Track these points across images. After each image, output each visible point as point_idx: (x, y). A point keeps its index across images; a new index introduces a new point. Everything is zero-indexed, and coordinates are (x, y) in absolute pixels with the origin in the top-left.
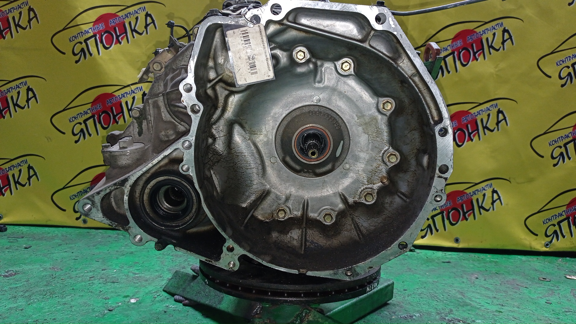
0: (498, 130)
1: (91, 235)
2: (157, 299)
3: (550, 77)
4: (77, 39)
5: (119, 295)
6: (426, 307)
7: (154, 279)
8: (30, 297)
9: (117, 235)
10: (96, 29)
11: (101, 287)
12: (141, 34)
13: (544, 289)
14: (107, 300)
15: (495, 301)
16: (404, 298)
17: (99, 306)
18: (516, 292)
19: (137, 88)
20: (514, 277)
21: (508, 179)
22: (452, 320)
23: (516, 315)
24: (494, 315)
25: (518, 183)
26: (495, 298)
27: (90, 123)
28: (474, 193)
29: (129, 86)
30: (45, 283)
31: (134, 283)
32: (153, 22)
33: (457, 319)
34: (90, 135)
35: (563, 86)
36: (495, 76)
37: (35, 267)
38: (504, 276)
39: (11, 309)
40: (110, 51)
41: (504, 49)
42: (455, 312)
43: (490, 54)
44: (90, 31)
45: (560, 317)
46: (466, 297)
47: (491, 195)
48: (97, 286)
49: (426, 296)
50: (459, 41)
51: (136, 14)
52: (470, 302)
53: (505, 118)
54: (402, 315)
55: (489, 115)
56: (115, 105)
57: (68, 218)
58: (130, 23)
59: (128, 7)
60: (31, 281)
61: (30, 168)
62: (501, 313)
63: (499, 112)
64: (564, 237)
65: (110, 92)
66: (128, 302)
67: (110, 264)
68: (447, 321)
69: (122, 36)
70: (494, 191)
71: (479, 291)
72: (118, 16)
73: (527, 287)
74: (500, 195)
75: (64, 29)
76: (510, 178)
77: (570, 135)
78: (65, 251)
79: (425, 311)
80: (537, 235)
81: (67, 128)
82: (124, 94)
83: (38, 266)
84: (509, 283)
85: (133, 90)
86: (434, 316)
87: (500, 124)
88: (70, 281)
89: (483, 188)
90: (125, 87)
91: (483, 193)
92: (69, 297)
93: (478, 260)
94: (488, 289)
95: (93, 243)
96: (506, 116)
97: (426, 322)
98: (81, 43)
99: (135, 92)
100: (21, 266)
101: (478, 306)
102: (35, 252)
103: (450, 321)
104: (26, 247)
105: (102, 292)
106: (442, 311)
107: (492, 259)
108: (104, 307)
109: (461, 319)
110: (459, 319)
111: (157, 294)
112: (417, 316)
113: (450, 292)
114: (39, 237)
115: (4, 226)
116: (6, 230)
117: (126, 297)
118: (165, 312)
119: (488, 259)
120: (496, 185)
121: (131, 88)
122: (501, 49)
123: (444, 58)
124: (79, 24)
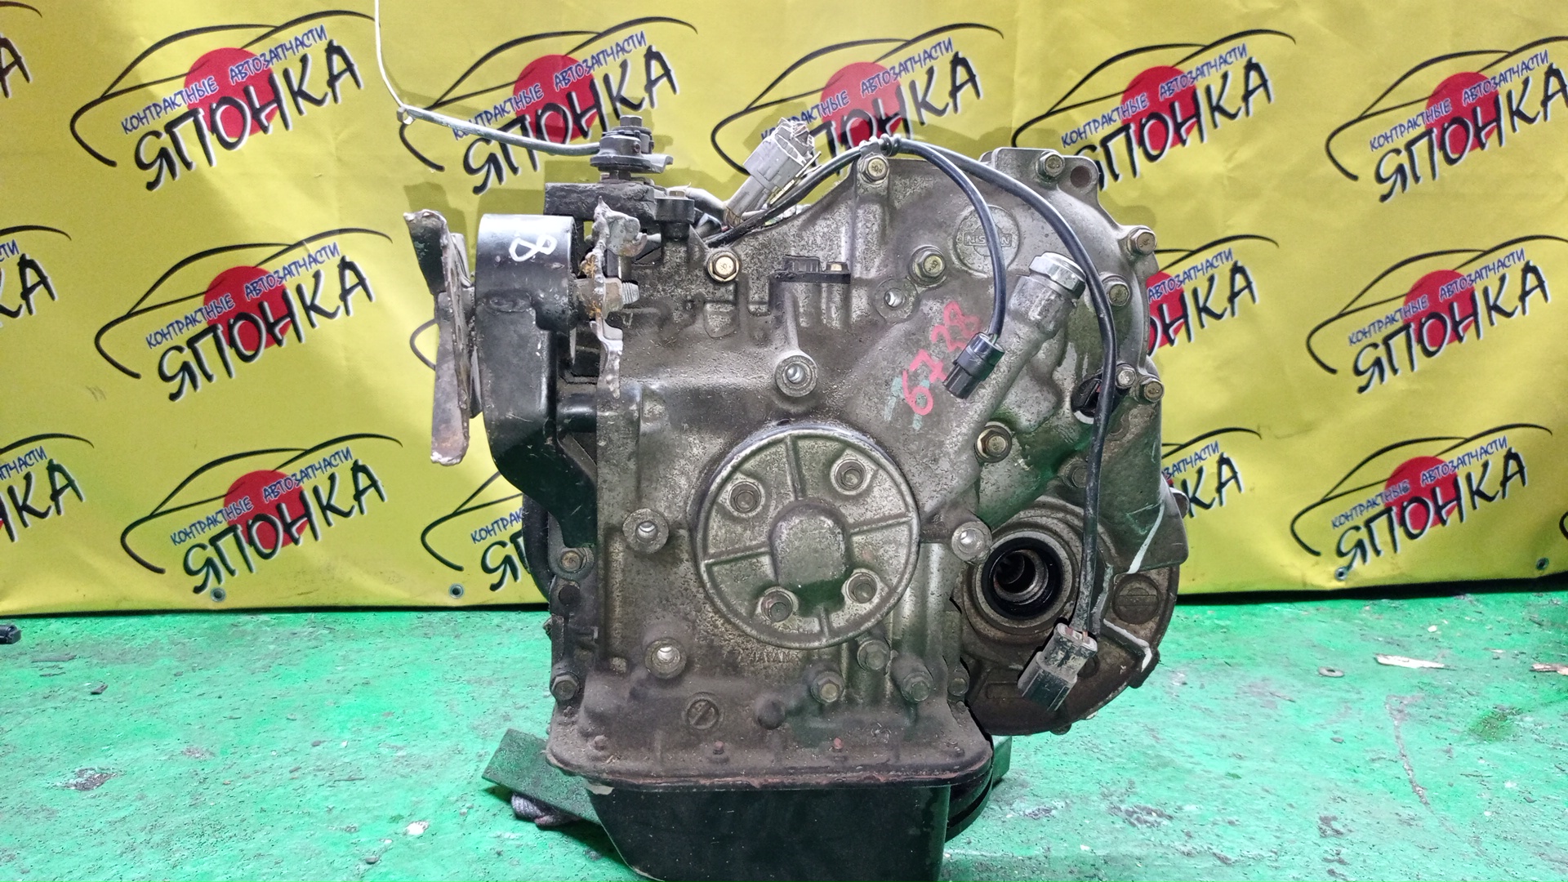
0: (1233, 313)
1: (244, 634)
2: (470, 818)
3: (1354, 178)
4: (143, 124)
5: (377, 818)
6: (1078, 780)
7: (445, 760)
8: (168, 843)
9: (311, 630)
10: (194, 93)
11: (326, 798)
12: (319, 103)
13: (1330, 700)
14: (355, 835)
15: (1224, 745)
16: (1027, 757)
17: (342, 854)
18: (1269, 716)
19: (324, 249)
20: (1264, 671)
21: (1255, 429)
22: (1136, 812)
23: (1267, 782)
24: (1223, 786)
25: (1277, 438)
26: (1223, 736)
27: (206, 346)
29: (300, 244)
30: (188, 801)
31: (402, 776)
32: (350, 68)
33: (1144, 809)
34: (209, 378)
35: (1384, 198)
36: (1226, 182)
37: (146, 751)
38: (1242, 673)
40: (240, 151)
41: (1247, 113)
42: (1139, 789)
43: (1215, 126)
45: (1359, 776)
46: (1161, 742)
47: (1215, 470)
48: (316, 794)
50: (1139, 98)
51: (300, 47)
52: (1170, 754)
53: (1249, 286)
54: (1028, 808)
55: (1211, 279)
56: (267, 296)
57: (174, 590)
58: (286, 74)
59: (277, 29)
60: (152, 796)
61: (53, 468)
62: (1236, 780)
63: (1237, 269)
64: (1378, 552)
65: (252, 264)
66: (405, 834)
67: (324, 725)
68: (1124, 816)
69: (268, 111)
70: (1223, 461)
71: (1188, 722)
72: (250, 55)
73: (1294, 699)
74: (1237, 469)
75: (105, 97)
76: (1259, 428)
77: (1398, 316)
78: (198, 691)
79: (1075, 793)
80: (1317, 554)
81: (144, 360)
82: (289, 266)
83: (150, 750)
84: (1255, 690)
85: (313, 254)
86: (1096, 804)
87: (1237, 300)
88: (244, 788)
89: (1196, 454)
90: (291, 247)
91: (1197, 468)
92: (259, 835)
93: (1186, 628)
94: (1208, 712)
95: (259, 660)
96: (1252, 278)
97: (1080, 822)
98: (157, 134)
99: (319, 259)
100: (109, 753)
101: (1189, 766)
102: (125, 704)
103: (1130, 814)
104: (93, 690)
105: (335, 812)
106: (1112, 789)
107: (1216, 622)
108: (354, 855)
109: (1154, 808)
110: (1150, 806)
111: (468, 805)
112: (1059, 807)
113: (1127, 732)
114: (114, 652)
115: (13, 628)
116: (17, 637)
117: (396, 819)
118: (499, 854)
119: (1208, 623)
120: (1227, 445)
121: (307, 250)
122: (1242, 113)
123: (1105, 142)
124: (145, 81)
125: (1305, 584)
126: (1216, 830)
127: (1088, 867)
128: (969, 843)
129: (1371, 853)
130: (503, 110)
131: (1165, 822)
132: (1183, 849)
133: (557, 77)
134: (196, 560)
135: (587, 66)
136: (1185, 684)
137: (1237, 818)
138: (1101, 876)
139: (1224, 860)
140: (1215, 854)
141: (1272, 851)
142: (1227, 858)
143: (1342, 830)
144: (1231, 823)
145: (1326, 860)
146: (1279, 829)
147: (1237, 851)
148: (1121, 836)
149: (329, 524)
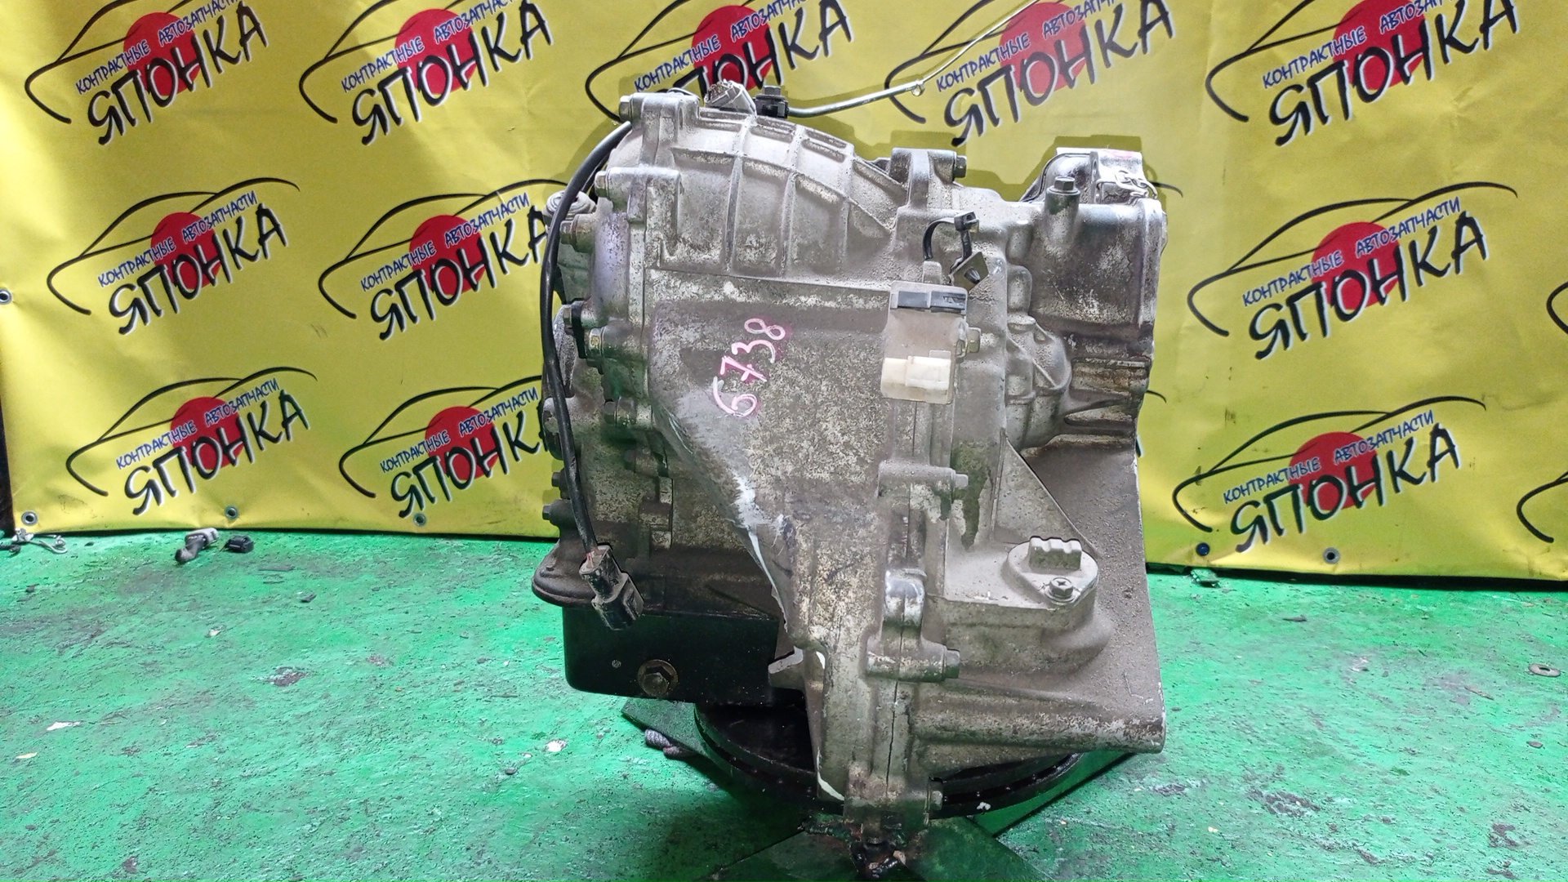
0: (1458, 270)
1: (438, 556)
2: (605, 741)
4: (359, 82)
5: (523, 733)
6: (1221, 761)
8: (341, 739)
9: (496, 556)
10: (403, 53)
11: (481, 711)
12: (512, 59)
13: (1535, 700)
14: (500, 747)
15: (1397, 738)
17: (484, 763)
18: (1457, 712)
19: (515, 199)
20: (1464, 663)
21: (1479, 399)
22: (1277, 799)
23: (1439, 781)
24: (1386, 782)
25: (1506, 409)
26: (1399, 729)
27: (411, 289)
28: (1382, 438)
29: (494, 194)
30: (363, 703)
31: (552, 697)
32: (541, 24)
33: (1289, 796)
34: (414, 319)
36: (1456, 124)
37: (335, 656)
38: (1436, 663)
39: (307, 771)
40: (442, 106)
41: (1486, 45)
42: (1289, 775)
43: (1446, 60)
44: (390, 59)
45: (1552, 786)
46: (1324, 729)
47: (1428, 442)
48: (474, 707)
49: (1225, 729)
50: (1355, 32)
52: (1330, 742)
53: (1478, 239)
54: (1159, 784)
55: (1433, 232)
56: (465, 243)
57: (380, 513)
58: (484, 32)
60: (335, 696)
61: (284, 398)
62: (1403, 777)
65: (452, 213)
66: (544, 751)
67: (491, 644)
68: (1264, 801)
69: (467, 67)
70: (1438, 432)
71: (1361, 710)
72: (452, 15)
73: (1492, 696)
74: (1454, 442)
75: (328, 59)
76: (1483, 397)
78: (389, 606)
79: (1215, 773)
80: (1550, 540)
81: (359, 302)
82: (484, 215)
83: (341, 655)
84: (1447, 682)
85: (505, 204)
86: (1235, 786)
87: (1463, 255)
88: (413, 695)
89: (1406, 424)
90: (486, 198)
91: (1405, 438)
92: (419, 739)
93: (1382, 611)
94: (1386, 702)
95: (447, 581)
96: (1482, 231)
97: (1213, 803)
98: (371, 92)
99: (511, 208)
100: (306, 655)
101: (1351, 757)
102: (326, 613)
103: (1271, 800)
104: (304, 598)
105: (487, 725)
106: (1258, 772)
107: (1418, 607)
108: (496, 765)
109: (1299, 797)
110: (1296, 794)
111: (605, 729)
112: (1194, 786)
113: (1288, 715)
114: (327, 566)
115: (247, 539)
116: (250, 547)
117: (538, 736)
118: (625, 777)
119: (1408, 607)
120: (1442, 415)
121: (500, 200)
122: (1480, 45)
123: (1312, 82)
124: (361, 43)
125: (1531, 572)
126: (1368, 826)
127: (1213, 850)
128: (1088, 813)
129: (1547, 870)
130: (682, 62)
131: (1310, 813)
132: (1324, 842)
133: (734, 27)
134: (402, 487)
135: (763, 16)
136: (1366, 670)
137: (1393, 816)
138: (1224, 861)
139: (1369, 859)
140: (1359, 852)
141: (1427, 855)
142: (1372, 857)
143: (1518, 841)
144: (1386, 821)
145: (1490, 871)
146: (1441, 833)
147: (1386, 852)
148: (1256, 823)
149: (517, 459)
